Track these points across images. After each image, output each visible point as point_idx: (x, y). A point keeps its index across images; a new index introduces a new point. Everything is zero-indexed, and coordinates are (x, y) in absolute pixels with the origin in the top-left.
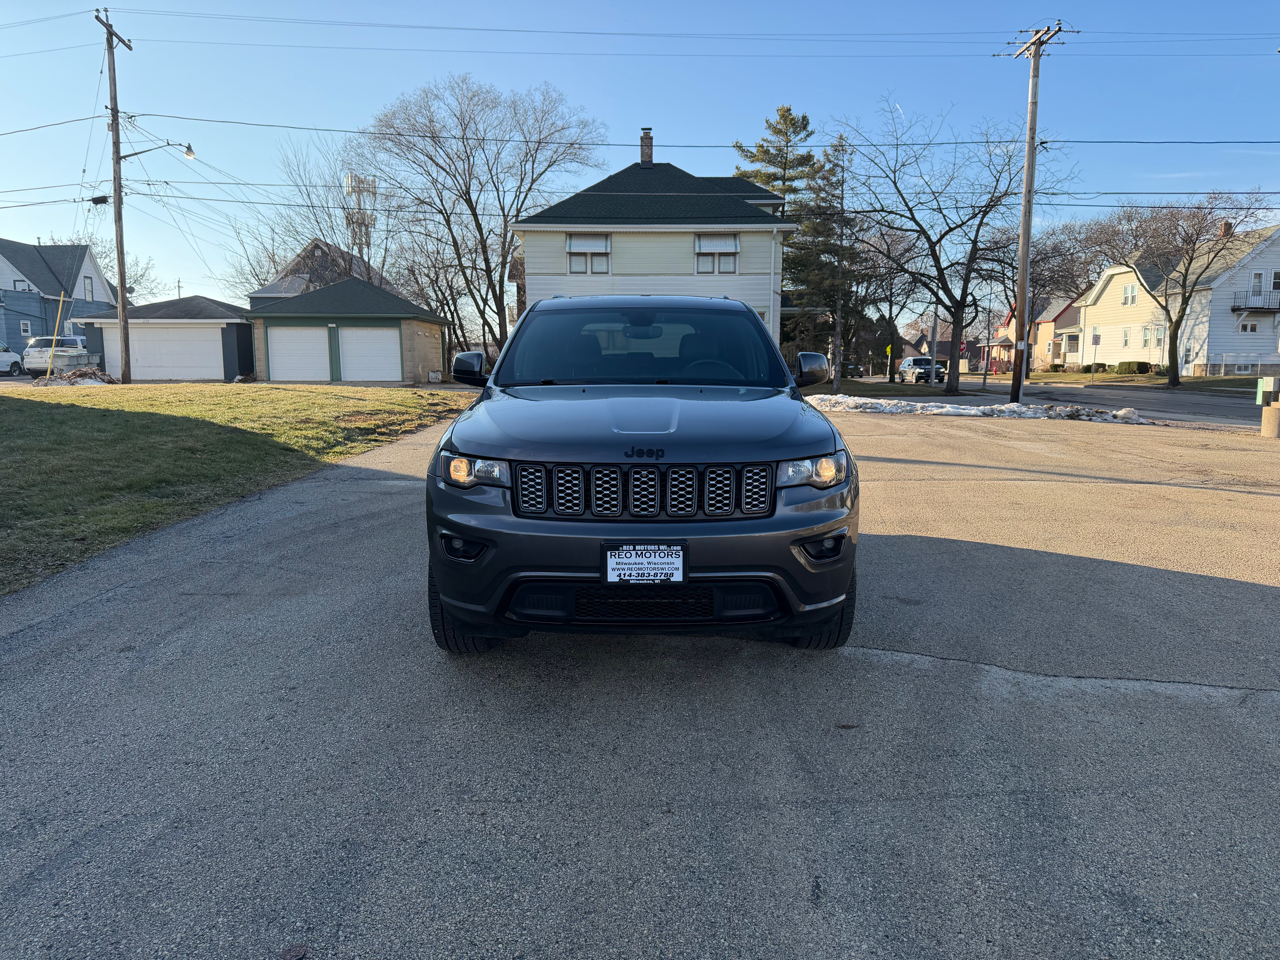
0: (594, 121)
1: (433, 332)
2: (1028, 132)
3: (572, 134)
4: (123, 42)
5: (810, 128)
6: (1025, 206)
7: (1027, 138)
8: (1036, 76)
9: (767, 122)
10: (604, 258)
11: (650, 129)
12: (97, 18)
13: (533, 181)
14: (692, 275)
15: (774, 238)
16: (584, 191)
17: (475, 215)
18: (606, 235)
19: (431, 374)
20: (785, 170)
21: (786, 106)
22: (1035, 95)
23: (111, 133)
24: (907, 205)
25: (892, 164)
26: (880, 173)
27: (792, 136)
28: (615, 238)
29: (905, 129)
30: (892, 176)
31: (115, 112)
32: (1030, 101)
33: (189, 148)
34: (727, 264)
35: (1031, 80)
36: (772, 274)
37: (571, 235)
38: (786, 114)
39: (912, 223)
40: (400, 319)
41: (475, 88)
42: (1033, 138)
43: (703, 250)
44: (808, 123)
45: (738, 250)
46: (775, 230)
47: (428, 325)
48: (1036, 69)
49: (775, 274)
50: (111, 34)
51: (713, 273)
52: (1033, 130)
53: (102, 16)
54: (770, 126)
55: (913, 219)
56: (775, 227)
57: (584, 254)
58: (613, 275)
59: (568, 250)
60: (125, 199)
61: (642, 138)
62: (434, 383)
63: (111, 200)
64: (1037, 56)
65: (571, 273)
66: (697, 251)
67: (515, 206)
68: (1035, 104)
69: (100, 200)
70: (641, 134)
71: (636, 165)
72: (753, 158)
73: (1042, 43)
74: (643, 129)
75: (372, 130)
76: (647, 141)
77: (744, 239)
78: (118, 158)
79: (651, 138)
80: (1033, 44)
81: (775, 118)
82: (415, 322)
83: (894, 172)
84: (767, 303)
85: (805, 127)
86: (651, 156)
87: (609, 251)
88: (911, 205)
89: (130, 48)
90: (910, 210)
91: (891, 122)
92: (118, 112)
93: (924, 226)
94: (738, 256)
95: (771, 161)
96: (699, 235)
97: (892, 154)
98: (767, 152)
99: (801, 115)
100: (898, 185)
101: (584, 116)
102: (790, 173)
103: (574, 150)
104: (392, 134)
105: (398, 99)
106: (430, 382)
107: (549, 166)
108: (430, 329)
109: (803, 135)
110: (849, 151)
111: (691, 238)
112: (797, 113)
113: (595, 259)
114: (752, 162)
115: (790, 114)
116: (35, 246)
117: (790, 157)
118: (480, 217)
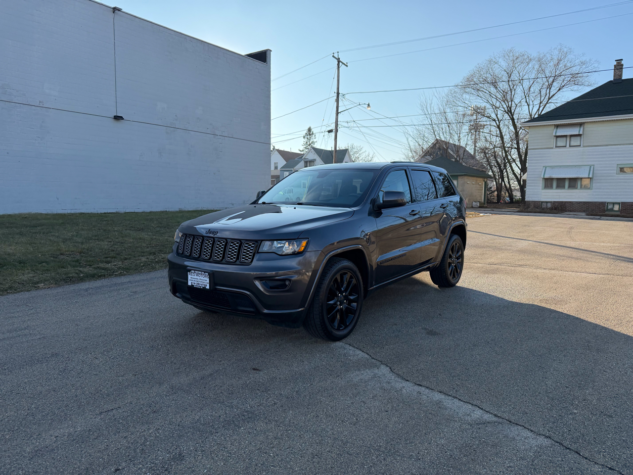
0: (590, 60)
1: (478, 182)
3: (575, 70)
4: (344, 64)
10: (579, 138)
11: (622, 60)
12: (333, 56)
13: (549, 99)
16: (573, 100)
17: (513, 120)
18: (581, 125)
19: (474, 203)
23: (336, 103)
28: (586, 126)
31: (338, 94)
33: (369, 105)
37: (557, 126)
40: (458, 176)
41: (517, 55)
47: (475, 178)
50: (339, 62)
53: (336, 55)
57: (566, 136)
58: (584, 146)
59: (554, 134)
60: (339, 129)
61: (615, 66)
62: (475, 208)
63: (334, 131)
65: (556, 147)
67: (537, 113)
69: (330, 131)
70: (615, 63)
71: (611, 81)
74: (616, 61)
75: (461, 84)
76: (619, 67)
78: (337, 113)
79: (622, 65)
82: (466, 177)
86: (621, 75)
87: (581, 133)
89: (347, 66)
92: (339, 94)
101: (583, 59)
103: (575, 78)
104: (471, 84)
105: (476, 67)
106: (472, 207)
107: (559, 90)
108: (476, 180)
113: (573, 138)
116: (330, 151)
118: (516, 121)
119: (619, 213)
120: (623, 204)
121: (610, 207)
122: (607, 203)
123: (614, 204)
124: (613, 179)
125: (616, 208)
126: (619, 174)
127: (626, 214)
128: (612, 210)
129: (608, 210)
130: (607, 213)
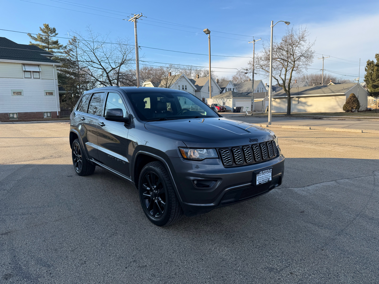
2: (135, 43)
5: (56, 32)
6: (137, 64)
7: (135, 45)
8: (136, 27)
9: (40, 28)
14: (23, 78)
15: (53, 68)
20: (48, 45)
21: (47, 23)
22: (136, 33)
24: (98, 61)
25: (92, 47)
26: (89, 50)
27: (50, 34)
29: (95, 37)
30: (93, 51)
32: (135, 34)
34: (36, 75)
35: (135, 28)
36: (54, 79)
38: (47, 26)
39: (100, 66)
42: (137, 45)
43: (27, 70)
44: (56, 31)
45: (41, 71)
46: (54, 65)
48: (136, 25)
49: (55, 79)
51: (31, 78)
52: (137, 42)
54: (41, 30)
55: (101, 65)
56: (54, 64)
64: (136, 22)
66: (24, 70)
68: (136, 35)
72: (36, 39)
73: (137, 18)
77: (42, 67)
80: (134, 18)
81: (43, 27)
83: (94, 50)
84: (53, 89)
85: (55, 32)
88: (100, 61)
90: (100, 62)
91: (90, 34)
93: (104, 67)
94: (40, 73)
95: (43, 41)
96: (24, 64)
97: (92, 44)
98: (41, 38)
99: (53, 28)
100: (95, 54)
102: (50, 46)
109: (54, 34)
110: (78, 42)
111: (21, 65)
112: (51, 27)
114: (36, 41)
115: (49, 27)
117: (50, 41)
119: (17, 119)
120: (19, 114)
121: (11, 115)
122: (9, 114)
123: (13, 114)
124: (10, 99)
125: (15, 116)
126: (13, 96)
127: (21, 120)
128: (13, 118)
129: (10, 118)
130: (10, 119)
